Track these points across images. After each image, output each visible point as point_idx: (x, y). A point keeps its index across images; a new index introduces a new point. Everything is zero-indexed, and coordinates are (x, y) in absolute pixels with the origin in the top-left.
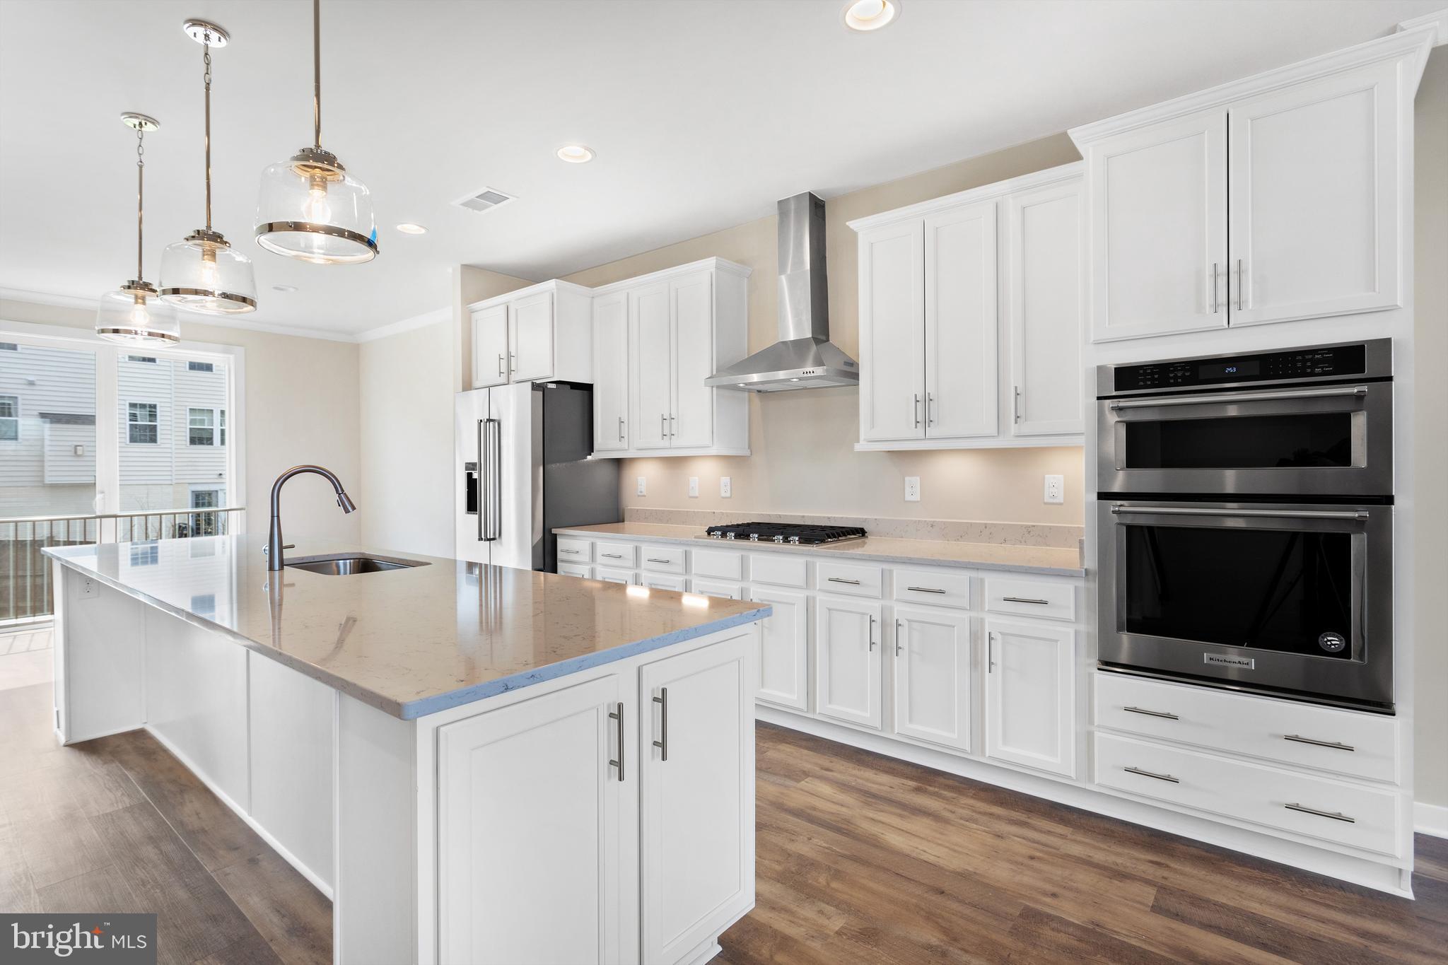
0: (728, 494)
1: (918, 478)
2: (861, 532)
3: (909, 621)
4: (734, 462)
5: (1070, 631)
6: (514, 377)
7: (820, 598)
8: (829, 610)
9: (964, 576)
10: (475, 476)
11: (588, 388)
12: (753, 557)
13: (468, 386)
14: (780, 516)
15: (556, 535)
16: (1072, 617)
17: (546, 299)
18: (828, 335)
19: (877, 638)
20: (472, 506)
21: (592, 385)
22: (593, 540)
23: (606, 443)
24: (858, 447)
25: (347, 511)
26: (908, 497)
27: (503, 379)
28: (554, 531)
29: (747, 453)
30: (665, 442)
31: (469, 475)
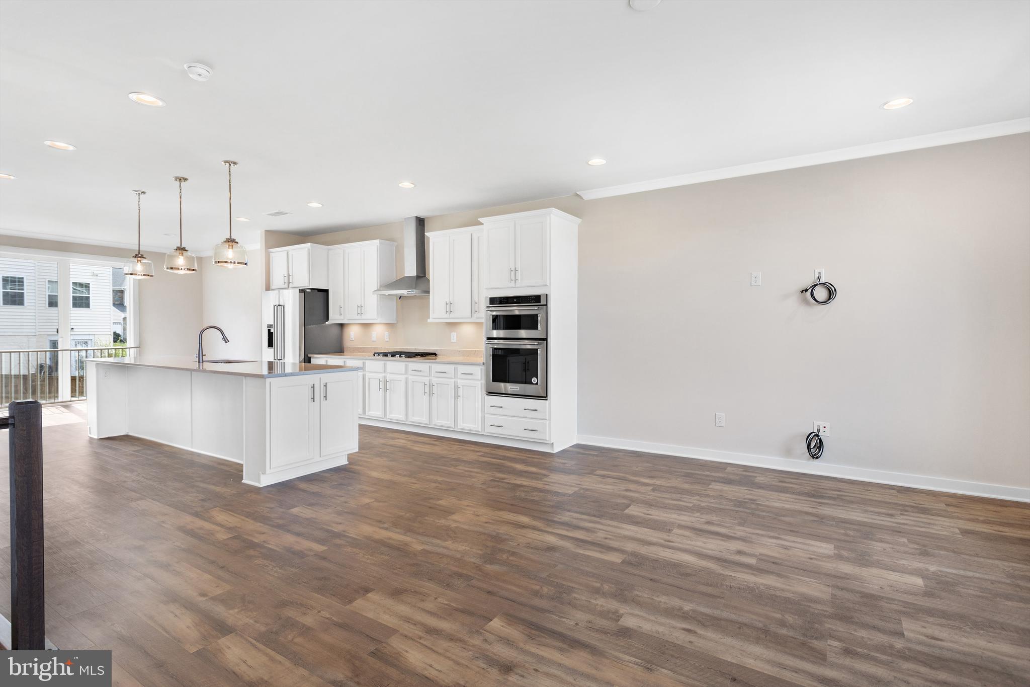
0: (388, 340)
1: (455, 333)
2: (435, 354)
3: (437, 384)
4: (390, 326)
5: (479, 383)
6: (291, 285)
7: (410, 377)
8: (413, 382)
9: (452, 367)
10: (272, 330)
11: (326, 291)
12: (388, 363)
13: (268, 288)
14: (407, 349)
15: (310, 357)
16: (480, 379)
17: (307, 250)
18: (425, 274)
19: (427, 390)
20: (270, 344)
21: (328, 290)
22: (327, 359)
23: (335, 317)
24: (429, 321)
25: (226, 342)
26: (452, 341)
27: (286, 286)
28: (309, 355)
29: (395, 322)
30: (359, 317)
31: (269, 330)
